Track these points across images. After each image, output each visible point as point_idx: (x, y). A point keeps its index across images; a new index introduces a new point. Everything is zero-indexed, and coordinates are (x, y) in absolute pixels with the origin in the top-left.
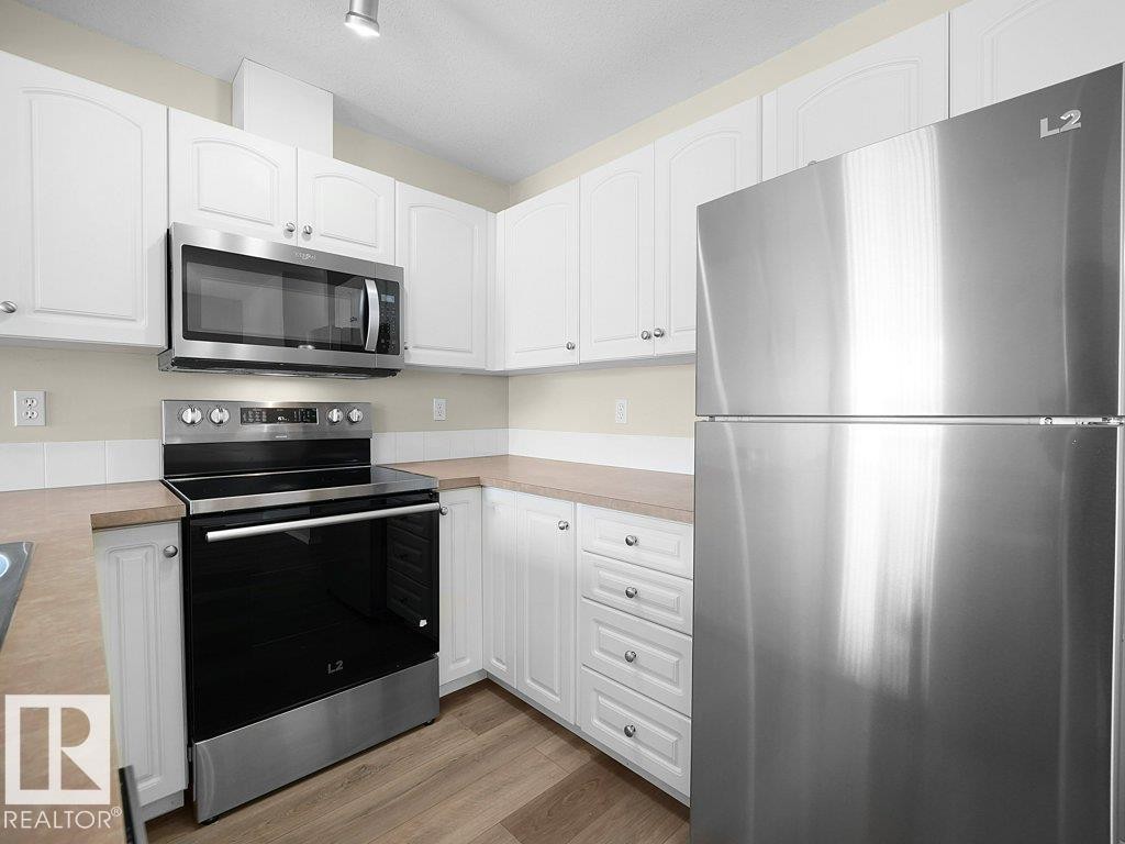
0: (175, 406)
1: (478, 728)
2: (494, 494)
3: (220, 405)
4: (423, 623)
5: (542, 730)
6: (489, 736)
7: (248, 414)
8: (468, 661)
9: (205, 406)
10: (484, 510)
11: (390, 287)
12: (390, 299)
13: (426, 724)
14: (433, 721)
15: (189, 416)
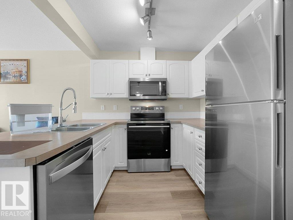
0: (132, 107)
1: (176, 176)
2: (184, 125)
3: (138, 107)
4: (167, 150)
5: (190, 181)
6: (178, 178)
7: (142, 108)
8: (179, 162)
9: (136, 107)
10: (182, 129)
11: (164, 83)
12: (164, 85)
13: (168, 172)
14: (169, 172)
15: (133, 109)
